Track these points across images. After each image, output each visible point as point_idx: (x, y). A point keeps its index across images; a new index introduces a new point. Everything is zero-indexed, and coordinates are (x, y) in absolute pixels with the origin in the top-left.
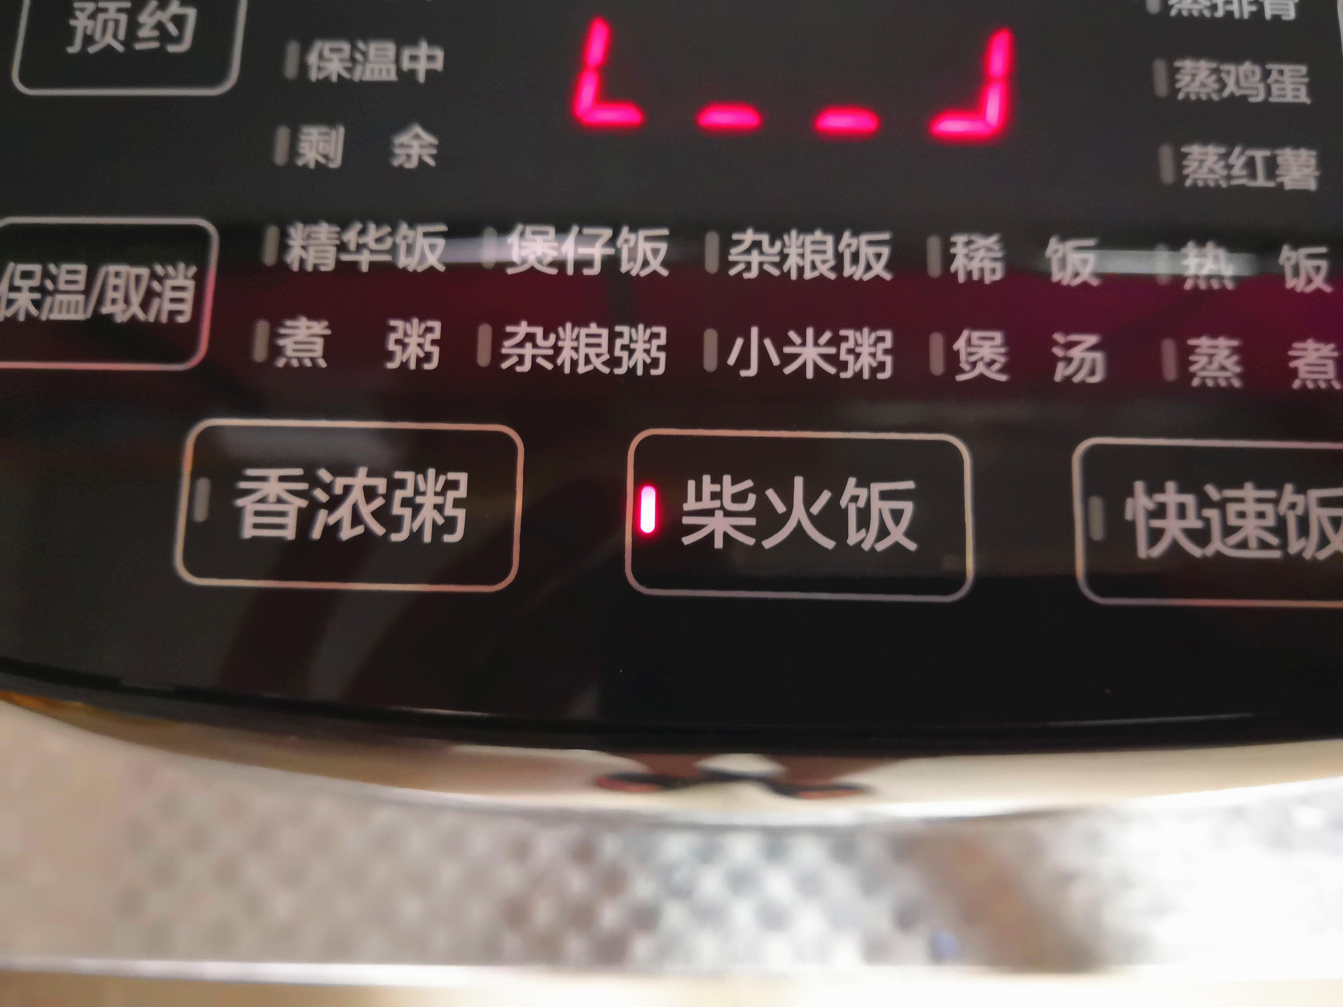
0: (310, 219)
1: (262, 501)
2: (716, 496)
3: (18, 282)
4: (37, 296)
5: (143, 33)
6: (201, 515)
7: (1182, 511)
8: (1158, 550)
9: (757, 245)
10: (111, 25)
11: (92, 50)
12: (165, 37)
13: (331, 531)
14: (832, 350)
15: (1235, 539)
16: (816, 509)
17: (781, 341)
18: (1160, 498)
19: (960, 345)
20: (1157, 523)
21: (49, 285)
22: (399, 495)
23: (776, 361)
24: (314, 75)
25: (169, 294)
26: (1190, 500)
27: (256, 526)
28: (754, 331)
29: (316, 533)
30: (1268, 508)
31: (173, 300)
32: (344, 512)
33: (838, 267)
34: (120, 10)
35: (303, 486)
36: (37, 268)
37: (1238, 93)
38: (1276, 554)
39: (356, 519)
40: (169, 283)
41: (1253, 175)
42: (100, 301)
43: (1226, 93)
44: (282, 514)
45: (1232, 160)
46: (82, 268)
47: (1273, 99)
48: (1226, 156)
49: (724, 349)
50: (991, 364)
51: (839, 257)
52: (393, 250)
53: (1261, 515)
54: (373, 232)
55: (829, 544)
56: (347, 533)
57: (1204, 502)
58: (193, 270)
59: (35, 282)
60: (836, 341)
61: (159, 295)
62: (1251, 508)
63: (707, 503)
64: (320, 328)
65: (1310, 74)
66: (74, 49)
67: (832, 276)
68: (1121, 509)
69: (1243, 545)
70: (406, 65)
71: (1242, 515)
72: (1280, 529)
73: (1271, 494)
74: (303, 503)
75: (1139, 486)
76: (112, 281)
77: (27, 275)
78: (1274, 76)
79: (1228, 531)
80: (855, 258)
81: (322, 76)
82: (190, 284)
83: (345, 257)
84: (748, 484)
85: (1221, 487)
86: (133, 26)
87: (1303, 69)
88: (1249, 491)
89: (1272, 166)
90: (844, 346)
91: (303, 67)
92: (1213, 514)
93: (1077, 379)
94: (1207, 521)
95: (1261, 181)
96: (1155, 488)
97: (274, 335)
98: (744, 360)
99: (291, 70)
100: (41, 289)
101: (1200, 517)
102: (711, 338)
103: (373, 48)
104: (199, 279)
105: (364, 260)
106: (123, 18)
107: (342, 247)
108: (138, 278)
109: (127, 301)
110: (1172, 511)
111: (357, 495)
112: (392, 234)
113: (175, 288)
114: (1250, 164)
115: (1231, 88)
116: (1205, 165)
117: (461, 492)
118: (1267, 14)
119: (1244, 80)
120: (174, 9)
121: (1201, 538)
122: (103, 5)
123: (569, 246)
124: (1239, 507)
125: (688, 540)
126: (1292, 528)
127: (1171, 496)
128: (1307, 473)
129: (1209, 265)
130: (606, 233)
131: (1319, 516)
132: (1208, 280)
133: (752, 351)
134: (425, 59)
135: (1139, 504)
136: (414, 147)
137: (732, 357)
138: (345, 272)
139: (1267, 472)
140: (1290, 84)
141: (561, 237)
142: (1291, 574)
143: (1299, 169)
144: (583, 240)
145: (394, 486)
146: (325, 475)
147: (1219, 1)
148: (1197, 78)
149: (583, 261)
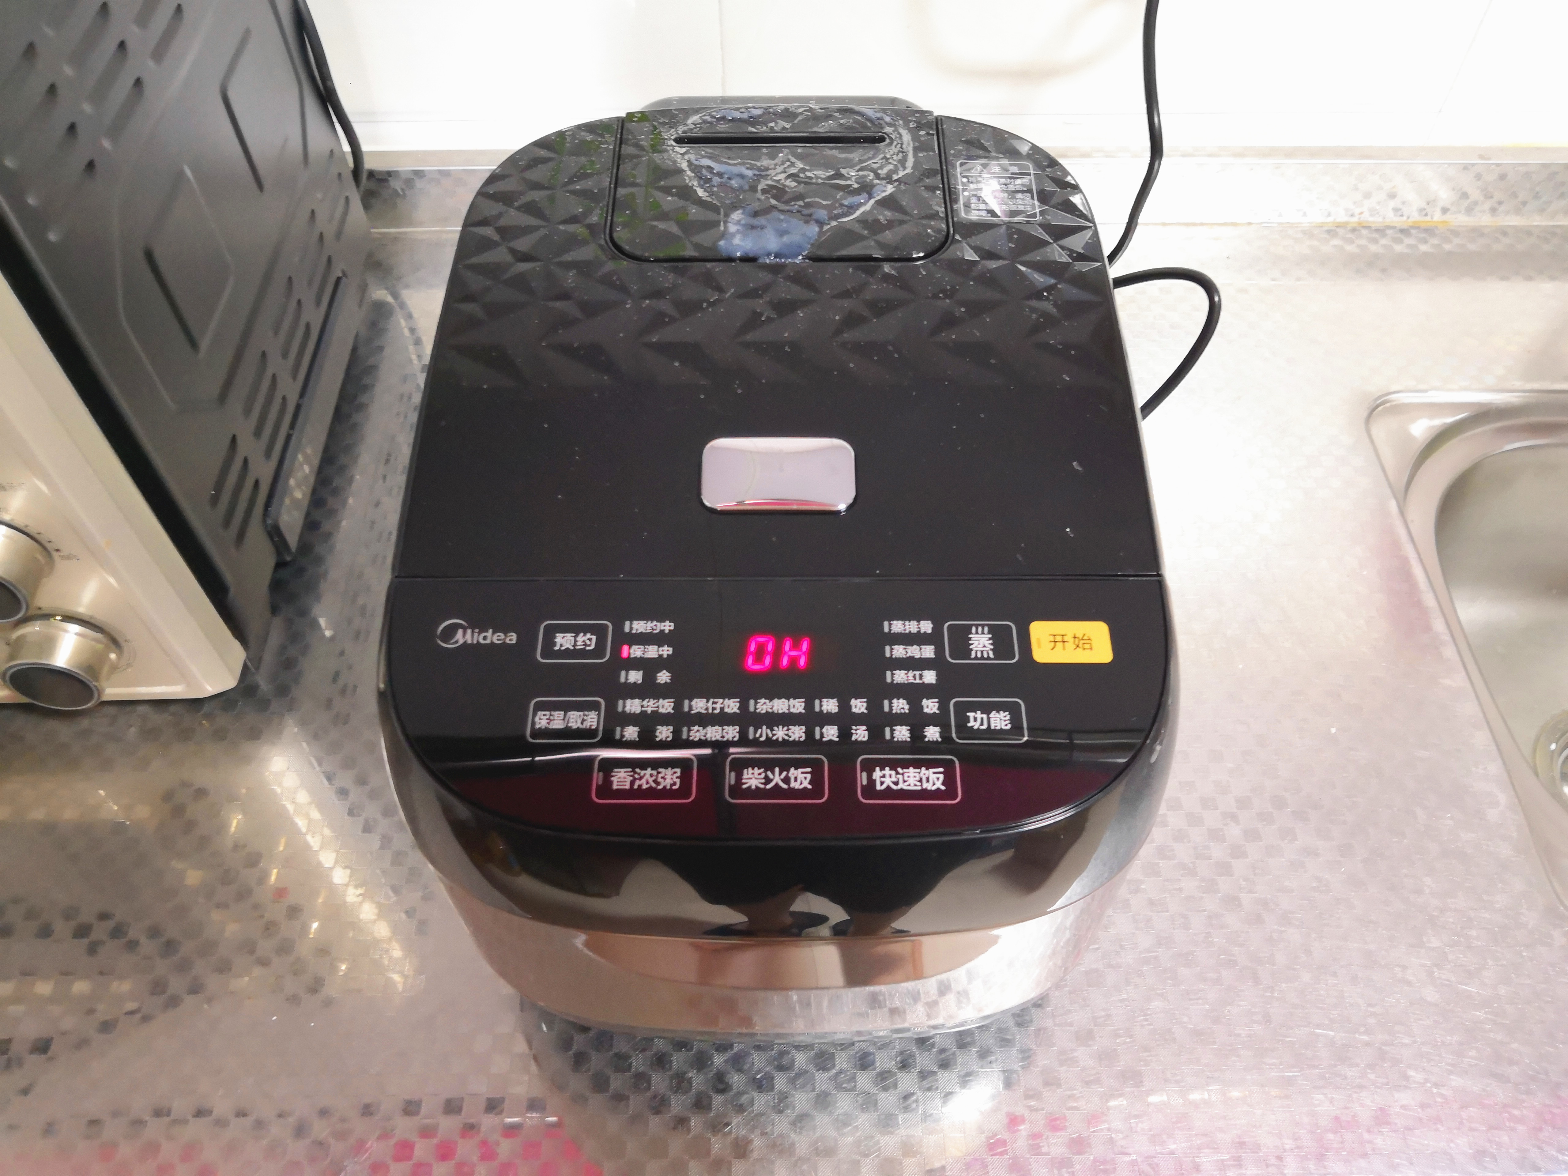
0: (632, 698)
1: (619, 778)
2: (753, 774)
3: (542, 717)
4: (548, 721)
5: (579, 643)
6: (600, 783)
7: (890, 776)
8: (884, 787)
9: (765, 703)
10: (569, 641)
11: (563, 648)
13: (640, 786)
14: (787, 732)
15: (906, 784)
16: (782, 777)
17: (772, 730)
18: (883, 772)
19: (824, 730)
20: (883, 779)
21: (552, 718)
22: (660, 775)
23: (770, 735)
24: (632, 656)
25: (589, 720)
26: (893, 773)
27: (617, 785)
28: (764, 727)
29: (636, 787)
30: (917, 775)
31: (591, 722)
32: (644, 781)
33: (789, 709)
34: (572, 636)
35: (632, 774)
36: (547, 713)
37: (912, 655)
38: (919, 788)
39: (648, 783)
40: (589, 717)
41: (915, 679)
42: (568, 723)
43: (908, 655)
44: (625, 782)
45: (909, 675)
46: (562, 713)
47: (922, 657)
48: (906, 674)
49: (755, 732)
50: (833, 735)
51: (789, 706)
52: (658, 707)
53: (915, 777)
54: (652, 701)
55: (785, 786)
56: (645, 786)
57: (897, 773)
58: (597, 713)
59: (547, 717)
60: (788, 730)
61: (586, 720)
62: (912, 775)
63: (750, 776)
64: (637, 729)
65: (935, 649)
66: (557, 648)
67: (787, 711)
68: (872, 775)
69: (909, 785)
70: (661, 653)
71: (909, 777)
72: (921, 781)
73: (918, 770)
74: (631, 778)
75: (878, 769)
76: (572, 717)
77: (544, 715)
78: (923, 649)
79: (905, 781)
80: (794, 706)
81: (635, 656)
82: (596, 717)
83: (643, 709)
84: (762, 770)
85: (903, 769)
86: (576, 641)
87: (933, 647)
88: (911, 769)
89: (921, 676)
90: (790, 731)
91: (629, 653)
92: (900, 777)
93: (859, 739)
94: (898, 779)
95: (918, 681)
96: (882, 769)
97: (622, 731)
98: (761, 736)
99: (625, 654)
100: (549, 719)
101: (896, 777)
102: (751, 729)
103: (650, 647)
104: (599, 715)
105: (649, 710)
106: (573, 638)
107: (642, 706)
108: (580, 716)
109: (576, 722)
110: (887, 776)
111: (647, 776)
112: (658, 702)
113: (591, 718)
114: (914, 676)
115: (909, 654)
116: (901, 676)
117: (678, 774)
118: (922, 631)
119: (914, 651)
120: (589, 636)
121: (896, 783)
122: (566, 635)
123: (710, 704)
124: (908, 774)
125: (744, 786)
126: (924, 780)
127: (887, 771)
128: (929, 764)
129: (901, 706)
130: (721, 701)
131: (933, 777)
132: (900, 709)
133: (764, 733)
134: (666, 651)
135: (877, 774)
136: (664, 677)
137: (758, 735)
138: (644, 713)
139: (917, 764)
140: (928, 652)
141: (708, 702)
142: (924, 794)
143: (930, 677)
144: (714, 703)
145: (659, 773)
146: (638, 770)
147: (907, 627)
148: (899, 651)
149: (714, 709)
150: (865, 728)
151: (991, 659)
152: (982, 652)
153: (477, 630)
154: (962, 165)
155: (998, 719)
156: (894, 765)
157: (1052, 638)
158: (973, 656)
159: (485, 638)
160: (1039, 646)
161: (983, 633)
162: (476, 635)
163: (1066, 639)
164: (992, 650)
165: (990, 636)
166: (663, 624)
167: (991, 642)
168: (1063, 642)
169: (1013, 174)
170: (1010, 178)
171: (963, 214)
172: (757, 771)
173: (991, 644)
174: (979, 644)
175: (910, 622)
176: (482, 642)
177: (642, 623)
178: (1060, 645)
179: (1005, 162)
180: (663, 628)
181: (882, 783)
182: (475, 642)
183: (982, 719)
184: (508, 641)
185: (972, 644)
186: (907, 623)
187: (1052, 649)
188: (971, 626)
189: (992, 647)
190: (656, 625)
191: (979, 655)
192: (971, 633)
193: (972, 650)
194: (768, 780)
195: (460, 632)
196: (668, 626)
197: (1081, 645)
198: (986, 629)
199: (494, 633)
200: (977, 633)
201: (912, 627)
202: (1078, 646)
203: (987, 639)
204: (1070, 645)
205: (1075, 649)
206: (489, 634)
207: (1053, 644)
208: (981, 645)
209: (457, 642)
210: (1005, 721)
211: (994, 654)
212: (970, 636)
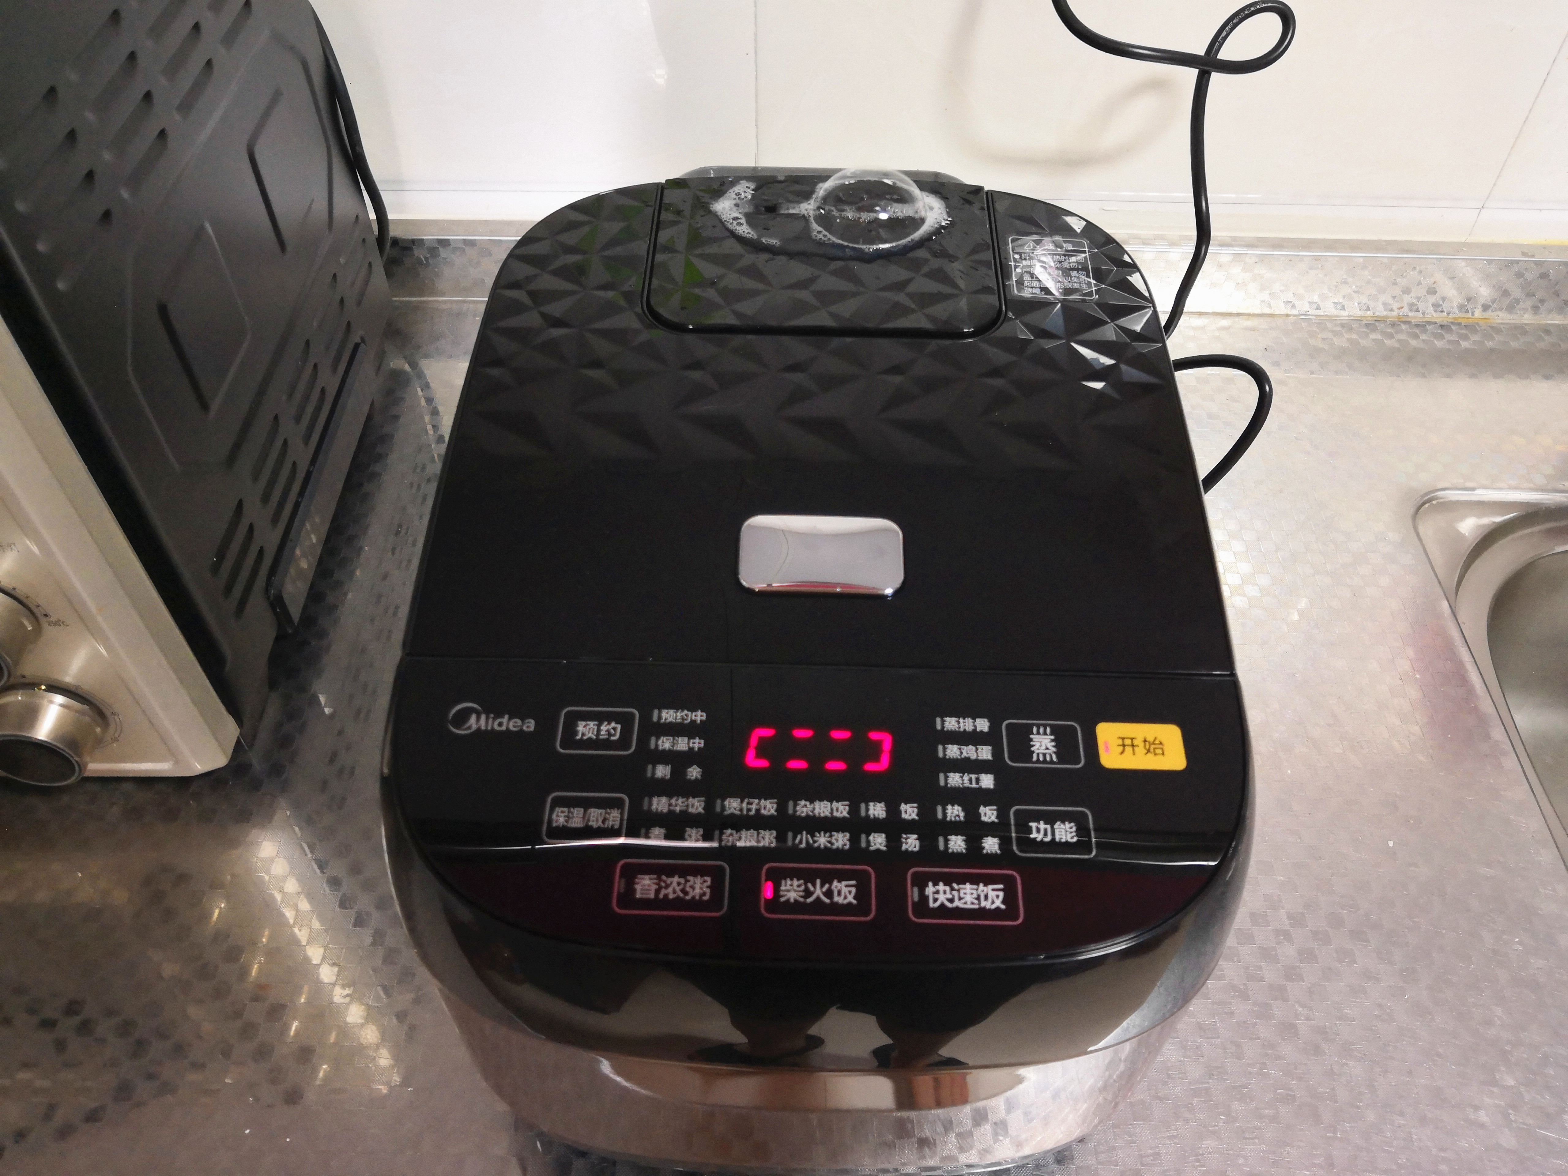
0: (659, 795)
1: (643, 886)
2: (791, 885)
3: (560, 814)
4: (567, 818)
5: (602, 733)
6: (622, 890)
7: (945, 892)
8: (937, 904)
9: (805, 805)
10: (591, 730)
11: (585, 738)
12: (610, 735)
13: (666, 896)
14: (829, 839)
15: (963, 901)
16: (824, 889)
17: (813, 836)
18: (937, 887)
19: (871, 838)
20: (936, 896)
21: (571, 815)
22: (688, 884)
23: (811, 841)
24: (661, 748)
25: (611, 819)
26: (948, 888)
27: (640, 894)
28: (804, 833)
29: (661, 896)
30: (975, 892)
31: (612, 821)
32: (670, 890)
33: (832, 813)
34: (595, 725)
35: (656, 881)
36: (566, 809)
37: (967, 756)
38: (977, 907)
39: (674, 892)
40: (612, 815)
41: (971, 783)
42: (588, 820)
43: (963, 756)
44: (650, 890)
45: (964, 778)
46: (582, 810)
47: (980, 758)
48: (962, 777)
49: (795, 838)
50: (880, 844)
51: (832, 809)
52: (687, 806)
53: (972, 894)
54: (680, 800)
55: (827, 901)
56: (671, 896)
57: (952, 889)
58: (620, 811)
59: (566, 814)
60: (831, 836)
61: (609, 820)
62: (968, 891)
63: (788, 887)
64: (663, 830)
65: (992, 750)
66: (578, 737)
67: (829, 816)
68: (925, 890)
69: (966, 903)
70: (691, 745)
71: (965, 894)
72: (978, 898)
73: (975, 887)
74: (657, 887)
75: (930, 884)
76: (592, 814)
77: (562, 812)
78: (980, 750)
79: (960, 899)
80: (837, 810)
81: (663, 748)
82: (619, 816)
83: (671, 808)
84: (802, 882)
85: (958, 884)
86: (599, 730)
87: (990, 748)
88: (968, 886)
89: (978, 780)
90: (833, 838)
91: (657, 745)
92: (955, 893)
93: (910, 849)
94: (953, 896)
95: (974, 785)
96: (935, 884)
97: (647, 833)
98: (801, 842)
99: (653, 746)
100: (567, 817)
101: (951, 893)
102: (790, 835)
103: (680, 739)
104: (622, 814)
105: (678, 809)
106: (596, 728)
107: (670, 805)
108: (601, 813)
109: (597, 820)
110: (941, 892)
111: (675, 884)
112: (687, 801)
113: (613, 817)
114: (970, 780)
115: (965, 754)
116: (955, 779)
117: (709, 883)
118: (978, 730)
119: (969, 752)
120: (613, 724)
121: (951, 901)
122: (589, 722)
123: (744, 805)
124: (964, 891)
125: (782, 899)
126: (982, 898)
127: (941, 887)
128: (988, 880)
129: (956, 812)
130: (756, 801)
131: (992, 894)
132: (955, 817)
133: (803, 839)
134: (697, 743)
135: (930, 889)
136: (694, 772)
137: (797, 841)
138: (671, 812)
139: (975, 880)
140: (985, 753)
141: (742, 802)
142: (982, 913)
143: (987, 781)
144: (749, 803)
145: (687, 881)
146: (664, 877)
147: (962, 725)
148: (953, 751)
149: (749, 810)
150: (915, 836)
151: (1054, 763)
152: (1044, 755)
153: (492, 716)
154: (1013, 241)
155: (1063, 831)
156: (949, 880)
157: (1120, 742)
158: (1035, 759)
159: (500, 724)
160: (1107, 749)
161: (1045, 734)
162: (491, 721)
163: (1135, 743)
164: (1054, 752)
165: (1052, 737)
166: (694, 714)
167: (1053, 744)
168: (1133, 746)
169: (1067, 251)
170: (1065, 255)
171: (1016, 291)
172: (796, 883)
173: (1054, 746)
174: (1041, 746)
175: (964, 719)
176: (496, 727)
177: (672, 712)
178: (1129, 749)
179: (1058, 238)
180: (694, 718)
181: (935, 900)
182: (489, 728)
183: (1046, 830)
184: (525, 728)
185: (1034, 746)
186: (961, 720)
187: (1122, 753)
188: (1032, 725)
189: (1055, 750)
190: (686, 715)
191: (1041, 758)
192: (1033, 734)
193: (1033, 752)
194: (808, 893)
195: (473, 718)
196: (699, 716)
197: (1152, 750)
198: (1048, 730)
199: (510, 719)
200: (1038, 733)
201: (967, 725)
202: (1148, 751)
203: (1049, 740)
204: (1141, 750)
205: (1146, 753)
206: (505, 720)
207: (1121, 748)
208: (1044, 747)
209: (469, 728)
210: (1071, 833)
211: (1057, 757)
212: (1031, 736)
